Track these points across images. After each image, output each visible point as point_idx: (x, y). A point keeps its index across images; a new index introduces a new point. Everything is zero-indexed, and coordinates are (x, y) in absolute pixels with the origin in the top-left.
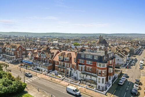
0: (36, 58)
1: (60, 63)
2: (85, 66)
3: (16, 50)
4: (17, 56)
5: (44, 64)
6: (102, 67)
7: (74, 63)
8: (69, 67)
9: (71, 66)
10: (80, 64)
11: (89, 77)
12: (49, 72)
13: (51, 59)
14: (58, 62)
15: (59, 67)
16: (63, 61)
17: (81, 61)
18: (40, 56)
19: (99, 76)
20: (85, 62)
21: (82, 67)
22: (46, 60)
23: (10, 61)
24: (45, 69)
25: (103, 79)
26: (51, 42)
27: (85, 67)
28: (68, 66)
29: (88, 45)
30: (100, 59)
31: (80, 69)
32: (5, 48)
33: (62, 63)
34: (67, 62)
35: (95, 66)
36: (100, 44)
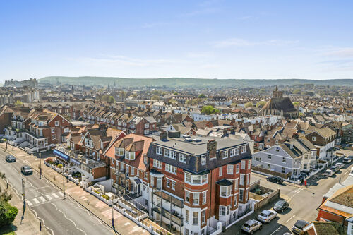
0: (78, 147)
1: (117, 164)
2: (162, 176)
3: (49, 126)
4: (51, 138)
5: (87, 161)
6: (192, 184)
7: (142, 167)
8: (135, 174)
9: (138, 172)
10: (156, 171)
11: (167, 206)
12: (92, 184)
13: (103, 151)
14: (114, 161)
15: (115, 173)
16: (122, 159)
17: (157, 164)
18: (84, 143)
19: (187, 204)
20: (164, 166)
21: (155, 179)
22: (94, 154)
23: (35, 149)
24: (87, 176)
26: (150, 104)
28: (132, 172)
29: (240, 112)
30: (192, 164)
31: (152, 181)
33: (122, 163)
34: (131, 163)
36: (273, 111)
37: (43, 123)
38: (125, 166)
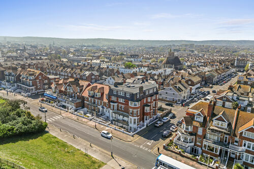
0: (61, 92)
1: (90, 100)
2: (117, 104)
3: (35, 79)
4: (37, 86)
5: (71, 99)
6: (133, 106)
7: (105, 100)
8: (101, 104)
9: (102, 103)
10: (113, 102)
11: (121, 117)
12: (76, 111)
13: (80, 93)
14: (88, 98)
15: (88, 104)
16: (93, 97)
17: (114, 98)
18: (66, 89)
19: (131, 116)
20: (118, 99)
21: (114, 105)
22: (73, 95)
24: (71, 106)
25: (135, 120)
27: (118, 106)
28: (99, 103)
30: (133, 97)
31: (112, 107)
32: (20, 75)
33: (93, 99)
34: (98, 98)
35: (128, 105)
37: (32, 78)
38: (94, 100)
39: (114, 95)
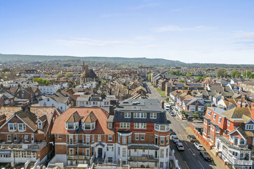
1: (71, 138)
2: (131, 133)
6: (166, 131)
7: (108, 132)
8: (96, 141)
13: (43, 130)
14: (64, 136)
17: (124, 126)
19: (161, 146)
20: (132, 126)
22: (26, 137)
24: (29, 160)
25: (167, 150)
27: (133, 136)
33: (77, 135)
35: (152, 130)
38: (84, 137)
39: (126, 121)
